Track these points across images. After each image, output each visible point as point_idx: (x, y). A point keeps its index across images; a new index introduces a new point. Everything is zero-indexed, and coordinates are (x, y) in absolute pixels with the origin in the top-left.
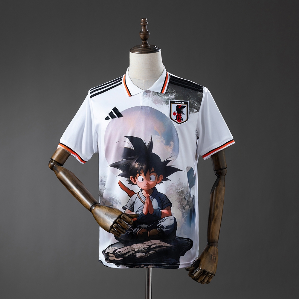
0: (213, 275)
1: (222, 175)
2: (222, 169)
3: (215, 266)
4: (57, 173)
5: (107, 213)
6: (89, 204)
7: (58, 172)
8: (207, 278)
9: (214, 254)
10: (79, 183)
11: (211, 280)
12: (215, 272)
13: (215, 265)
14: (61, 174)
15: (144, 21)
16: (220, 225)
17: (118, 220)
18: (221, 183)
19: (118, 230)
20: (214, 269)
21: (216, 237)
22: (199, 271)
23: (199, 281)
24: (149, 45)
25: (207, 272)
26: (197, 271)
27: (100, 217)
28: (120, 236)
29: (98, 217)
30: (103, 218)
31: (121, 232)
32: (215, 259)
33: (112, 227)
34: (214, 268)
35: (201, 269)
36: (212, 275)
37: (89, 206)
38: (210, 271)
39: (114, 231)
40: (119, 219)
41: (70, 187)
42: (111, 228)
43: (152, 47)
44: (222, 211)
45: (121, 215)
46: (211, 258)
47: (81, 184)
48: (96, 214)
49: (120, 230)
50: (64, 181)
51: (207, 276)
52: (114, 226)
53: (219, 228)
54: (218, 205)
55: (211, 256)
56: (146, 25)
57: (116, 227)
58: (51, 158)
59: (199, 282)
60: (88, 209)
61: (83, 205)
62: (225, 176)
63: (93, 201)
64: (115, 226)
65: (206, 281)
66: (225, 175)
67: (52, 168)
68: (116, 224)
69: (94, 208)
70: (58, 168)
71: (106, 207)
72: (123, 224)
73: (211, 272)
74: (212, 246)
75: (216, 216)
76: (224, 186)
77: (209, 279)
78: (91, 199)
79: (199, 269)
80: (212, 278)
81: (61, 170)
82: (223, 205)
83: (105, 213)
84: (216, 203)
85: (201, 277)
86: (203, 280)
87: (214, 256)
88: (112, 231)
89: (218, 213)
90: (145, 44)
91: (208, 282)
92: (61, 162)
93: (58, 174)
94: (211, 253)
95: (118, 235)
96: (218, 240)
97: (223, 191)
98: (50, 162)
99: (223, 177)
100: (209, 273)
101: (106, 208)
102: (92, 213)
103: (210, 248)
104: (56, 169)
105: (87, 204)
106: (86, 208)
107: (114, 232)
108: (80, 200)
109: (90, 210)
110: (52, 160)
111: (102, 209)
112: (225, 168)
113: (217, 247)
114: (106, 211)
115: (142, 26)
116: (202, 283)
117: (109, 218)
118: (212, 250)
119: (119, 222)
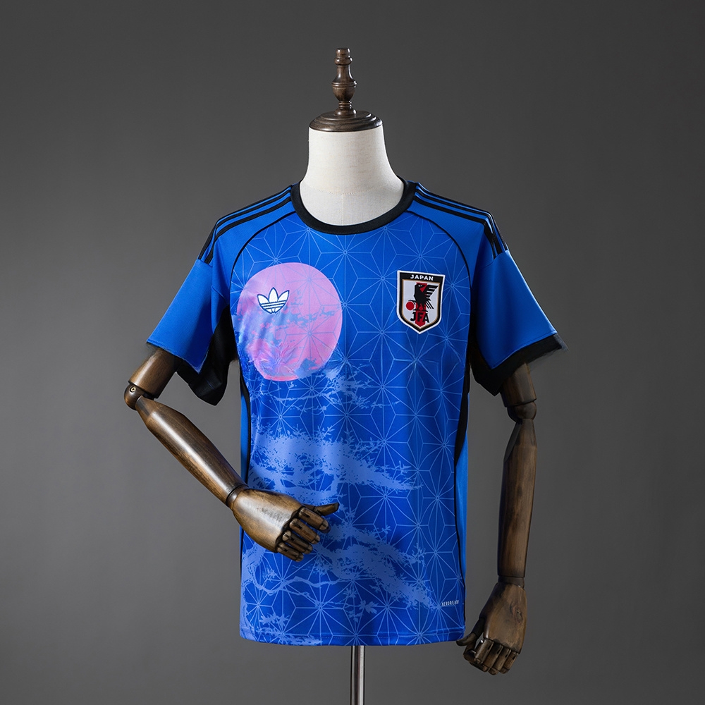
0: (517, 652)
1: (525, 418)
2: (524, 404)
3: (522, 631)
4: (145, 415)
5: (265, 508)
6: (224, 488)
7: (148, 414)
8: (503, 660)
9: (516, 602)
11: (512, 664)
12: (521, 644)
13: (521, 628)
14: (156, 418)
15: (344, 55)
16: (527, 534)
17: (294, 523)
18: (526, 437)
19: (294, 545)
20: (517, 638)
21: (519, 564)
22: (484, 643)
23: (486, 668)
24: (355, 112)
25: (502, 645)
26: (480, 644)
27: (250, 516)
28: (301, 558)
29: (245, 518)
30: (258, 521)
31: (303, 550)
32: (521, 614)
33: (280, 539)
34: (518, 636)
35: (489, 639)
36: (514, 653)
37: (224, 492)
38: (508, 643)
39: (287, 548)
40: (295, 520)
41: (180, 448)
42: (279, 543)
43: (362, 116)
44: (530, 501)
45: (299, 510)
46: (511, 611)
48: (241, 510)
49: (300, 546)
50: (162, 434)
51: (501, 654)
52: (284, 538)
53: (526, 541)
54: (523, 489)
55: (511, 607)
56: (347, 63)
57: (291, 539)
58: (129, 382)
59: (486, 671)
60: (222, 499)
61: (211, 491)
62: (533, 419)
63: (232, 482)
64: (287, 536)
65: (500, 667)
66: (533, 416)
67: (133, 404)
68: (289, 533)
69: (234, 497)
70: (147, 404)
71: (263, 494)
72: (305, 532)
73: (511, 645)
74: (510, 584)
75: (518, 515)
76: (535, 443)
77: (507, 661)
78: (229, 476)
79: (485, 638)
80: (513, 659)
81: (154, 408)
82: (532, 487)
83: (261, 507)
84: (517, 485)
85: (489, 658)
86: (495, 666)
87: (517, 609)
88: (281, 548)
89: (523, 507)
90: (345, 109)
91: (505, 669)
92: (153, 391)
93: (149, 419)
94: (509, 601)
95: (295, 556)
96: (523, 569)
97: (532, 456)
98: (126, 391)
99: (527, 421)
100: (505, 648)
101: (262, 496)
102: (233, 510)
103: (506, 588)
104: (143, 408)
105: (220, 488)
106: (218, 497)
107: (286, 550)
108: (203, 479)
109: (228, 501)
110: (132, 385)
111: (254, 498)
112: (533, 401)
113: (523, 588)
114: (263, 504)
115: (339, 66)
116: (491, 671)
117: (271, 518)
118: (512, 592)
119: (296, 528)
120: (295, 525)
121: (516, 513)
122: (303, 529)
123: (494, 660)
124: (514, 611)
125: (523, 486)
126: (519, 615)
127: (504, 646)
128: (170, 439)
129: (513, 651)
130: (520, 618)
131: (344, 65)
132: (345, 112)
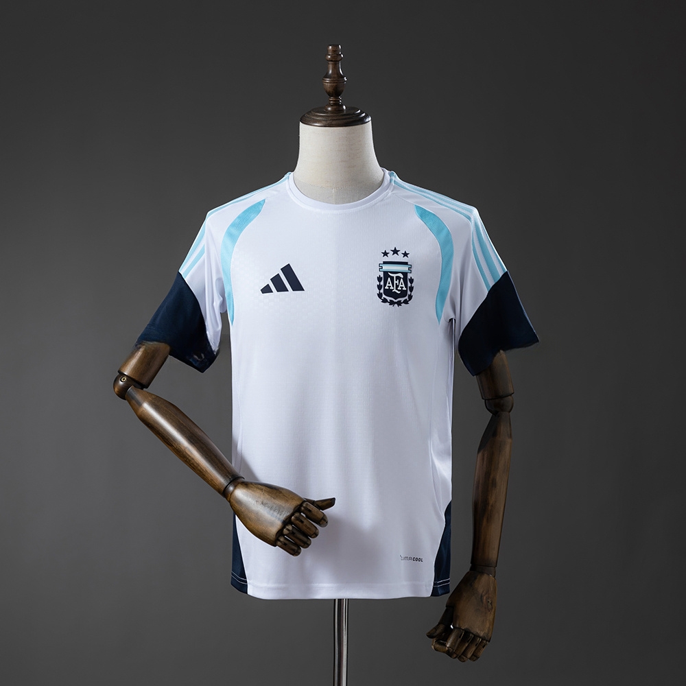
0: (487, 641)
1: (502, 410)
2: (502, 397)
3: (491, 620)
4: (136, 405)
5: (265, 501)
6: (220, 480)
7: (140, 405)
8: (473, 648)
9: (488, 591)
10: (196, 430)
11: (482, 652)
12: (490, 633)
13: (490, 617)
14: (147, 408)
15: (335, 51)
16: (500, 525)
17: (296, 517)
18: (503, 429)
19: (294, 538)
21: (493, 554)
22: (455, 632)
23: (455, 656)
24: (344, 107)
25: (473, 634)
27: (248, 509)
28: (299, 553)
29: (243, 510)
30: (257, 513)
31: (302, 545)
32: (491, 603)
33: (280, 533)
34: (488, 625)
35: (459, 628)
36: (485, 642)
37: (221, 484)
38: (479, 632)
39: (287, 542)
40: (297, 514)
41: (175, 440)
42: (279, 536)
43: (352, 112)
44: (504, 493)
45: (301, 505)
46: (482, 601)
47: (200, 433)
48: (239, 502)
49: (300, 540)
50: (156, 425)
51: (471, 643)
52: (285, 531)
53: (499, 531)
54: (497, 480)
55: (481, 596)
56: (338, 59)
57: (292, 533)
58: (120, 372)
60: (219, 491)
61: (207, 482)
62: (509, 412)
63: (229, 473)
64: (288, 530)
65: (469, 655)
66: (510, 408)
67: (123, 394)
68: (290, 527)
69: (231, 488)
70: (138, 395)
71: (262, 487)
72: (306, 526)
73: (482, 634)
74: (482, 573)
75: (492, 506)
76: (510, 436)
77: (478, 649)
78: (225, 468)
80: (483, 647)
81: (146, 399)
82: (507, 479)
83: (260, 500)
84: (491, 477)
85: (460, 646)
86: (464, 653)
87: (488, 598)
88: (281, 542)
89: (499, 499)
90: (334, 104)
91: (475, 656)
92: (144, 381)
93: (141, 410)
94: (480, 590)
95: (294, 550)
96: (496, 559)
97: (507, 448)
98: (116, 381)
99: (504, 414)
100: (476, 636)
101: (262, 490)
102: (230, 502)
103: (478, 577)
104: (133, 398)
105: (217, 480)
106: (214, 488)
107: (285, 544)
108: (199, 471)
109: (225, 493)
110: (122, 374)
111: (254, 491)
112: (511, 395)
113: (494, 577)
114: (262, 497)
115: (330, 62)
116: (460, 658)
117: (272, 512)
118: (484, 582)
119: (298, 522)
120: (297, 519)
121: (490, 505)
122: (305, 523)
123: (464, 648)
124: (484, 601)
125: (498, 478)
126: (489, 604)
127: (475, 636)
128: (165, 430)
129: (483, 639)
130: (490, 607)
131: (335, 61)
132: (335, 107)
